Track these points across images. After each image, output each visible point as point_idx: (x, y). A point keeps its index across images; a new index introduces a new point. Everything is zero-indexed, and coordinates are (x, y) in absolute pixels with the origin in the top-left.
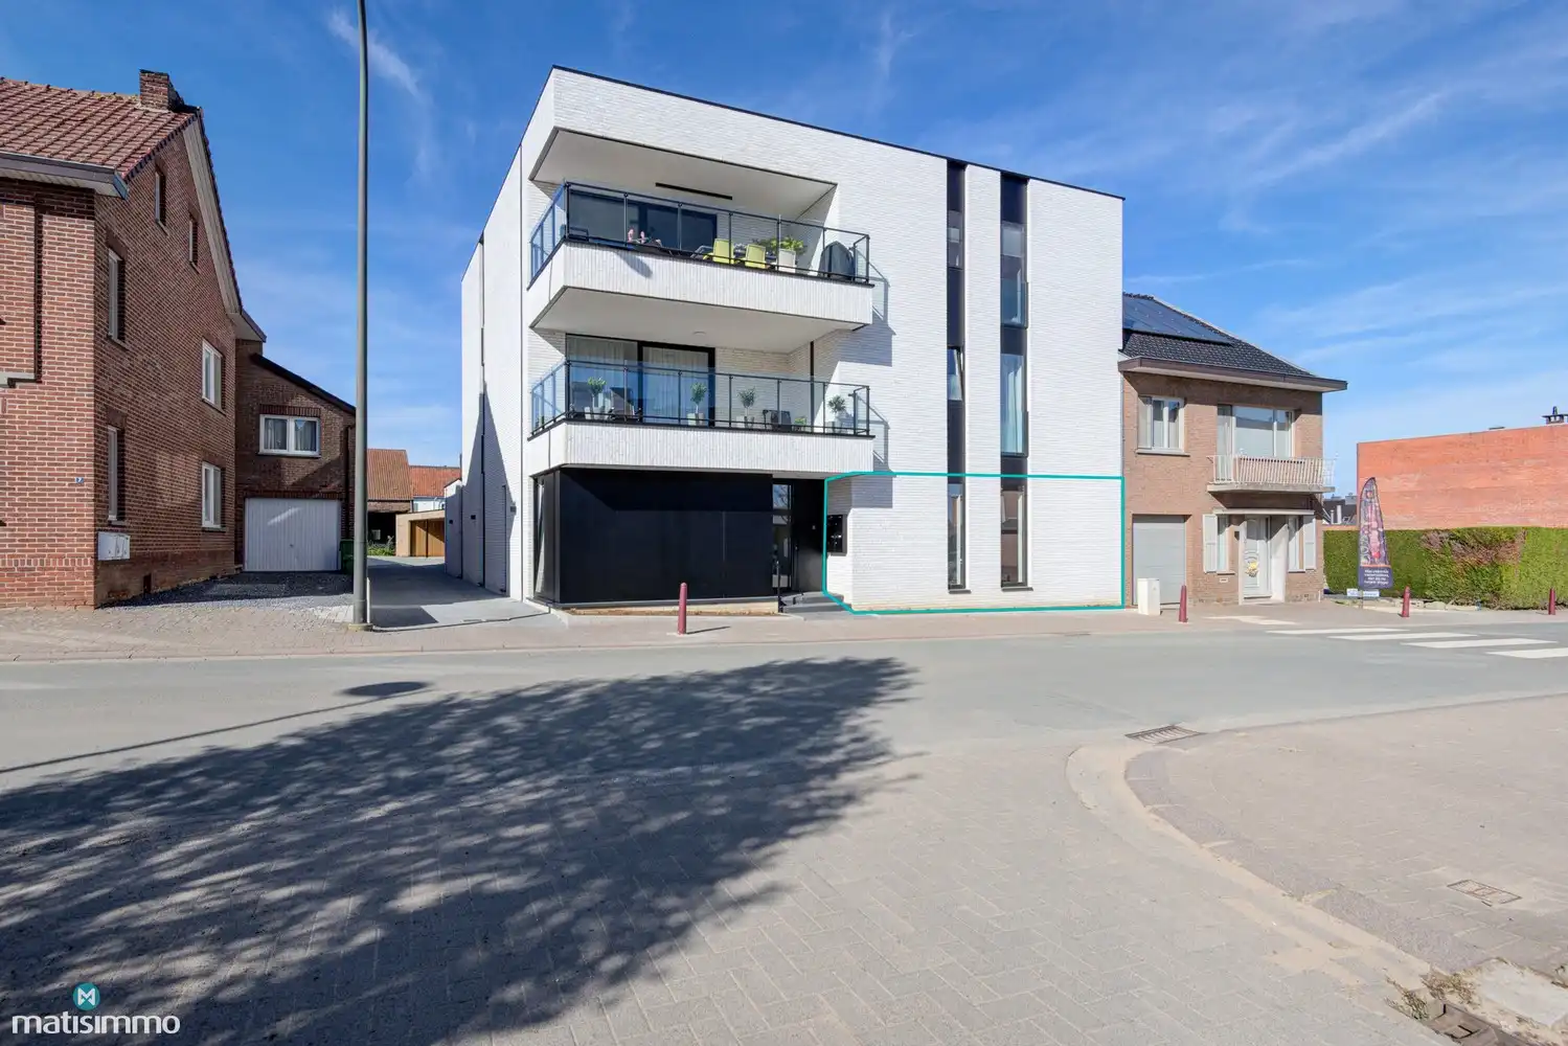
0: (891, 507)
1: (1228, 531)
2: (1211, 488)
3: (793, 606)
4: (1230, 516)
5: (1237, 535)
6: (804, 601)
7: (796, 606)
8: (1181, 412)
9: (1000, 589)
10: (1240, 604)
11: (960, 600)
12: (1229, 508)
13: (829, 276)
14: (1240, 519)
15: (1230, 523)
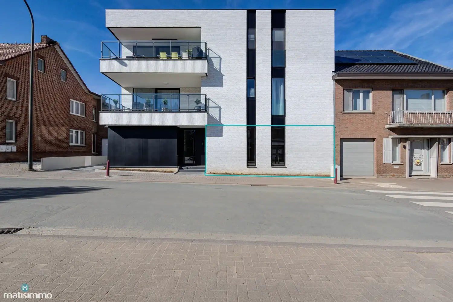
0: (222, 136)
1: (400, 146)
2: (387, 126)
3: (186, 170)
4: (401, 139)
5: (405, 147)
6: (191, 168)
7: (188, 170)
8: (371, 94)
9: (271, 167)
10: (407, 178)
11: (252, 170)
12: (399, 135)
13: (192, 58)
14: (406, 140)
15: (401, 142)
